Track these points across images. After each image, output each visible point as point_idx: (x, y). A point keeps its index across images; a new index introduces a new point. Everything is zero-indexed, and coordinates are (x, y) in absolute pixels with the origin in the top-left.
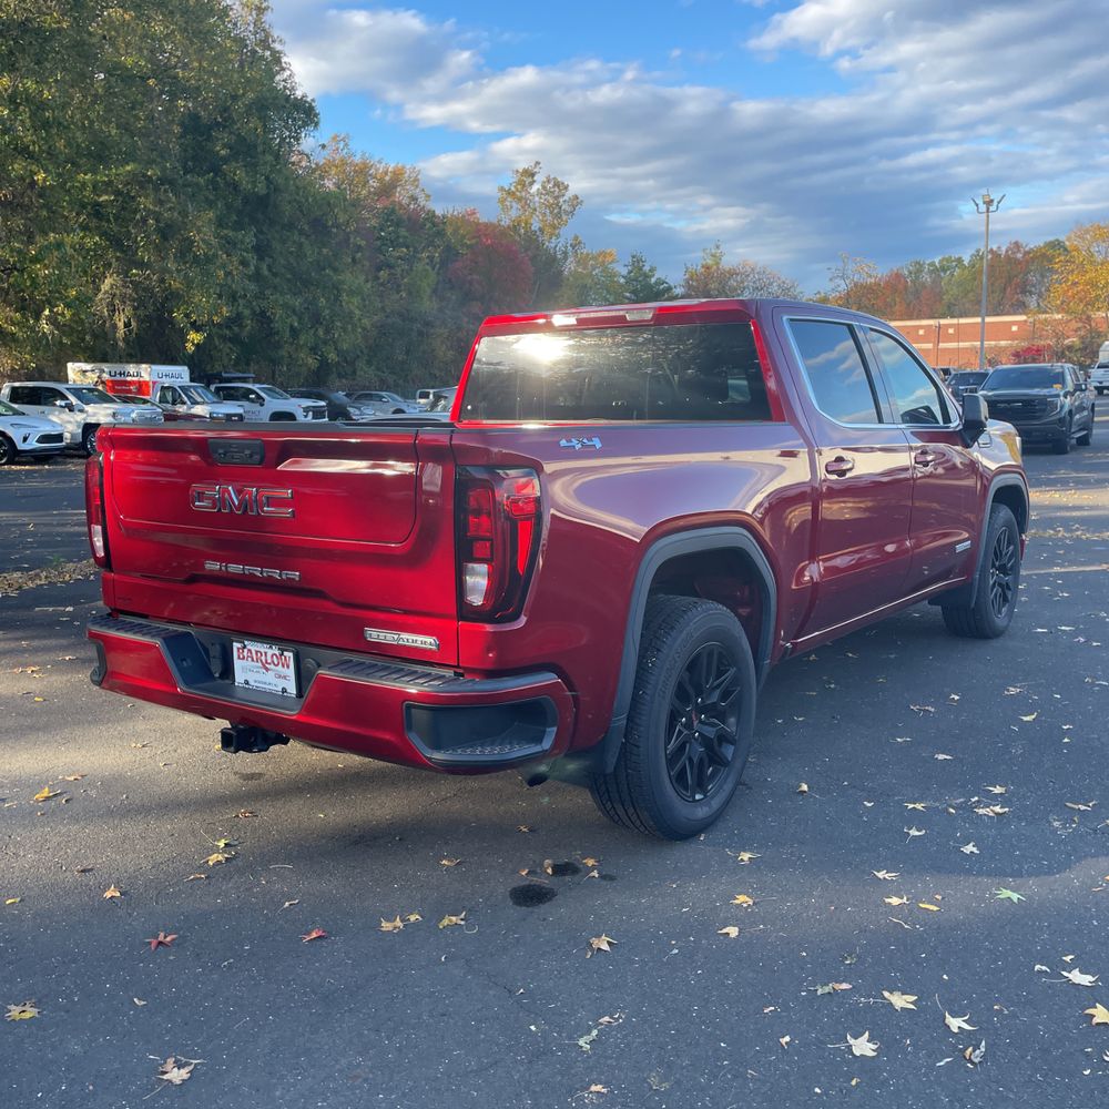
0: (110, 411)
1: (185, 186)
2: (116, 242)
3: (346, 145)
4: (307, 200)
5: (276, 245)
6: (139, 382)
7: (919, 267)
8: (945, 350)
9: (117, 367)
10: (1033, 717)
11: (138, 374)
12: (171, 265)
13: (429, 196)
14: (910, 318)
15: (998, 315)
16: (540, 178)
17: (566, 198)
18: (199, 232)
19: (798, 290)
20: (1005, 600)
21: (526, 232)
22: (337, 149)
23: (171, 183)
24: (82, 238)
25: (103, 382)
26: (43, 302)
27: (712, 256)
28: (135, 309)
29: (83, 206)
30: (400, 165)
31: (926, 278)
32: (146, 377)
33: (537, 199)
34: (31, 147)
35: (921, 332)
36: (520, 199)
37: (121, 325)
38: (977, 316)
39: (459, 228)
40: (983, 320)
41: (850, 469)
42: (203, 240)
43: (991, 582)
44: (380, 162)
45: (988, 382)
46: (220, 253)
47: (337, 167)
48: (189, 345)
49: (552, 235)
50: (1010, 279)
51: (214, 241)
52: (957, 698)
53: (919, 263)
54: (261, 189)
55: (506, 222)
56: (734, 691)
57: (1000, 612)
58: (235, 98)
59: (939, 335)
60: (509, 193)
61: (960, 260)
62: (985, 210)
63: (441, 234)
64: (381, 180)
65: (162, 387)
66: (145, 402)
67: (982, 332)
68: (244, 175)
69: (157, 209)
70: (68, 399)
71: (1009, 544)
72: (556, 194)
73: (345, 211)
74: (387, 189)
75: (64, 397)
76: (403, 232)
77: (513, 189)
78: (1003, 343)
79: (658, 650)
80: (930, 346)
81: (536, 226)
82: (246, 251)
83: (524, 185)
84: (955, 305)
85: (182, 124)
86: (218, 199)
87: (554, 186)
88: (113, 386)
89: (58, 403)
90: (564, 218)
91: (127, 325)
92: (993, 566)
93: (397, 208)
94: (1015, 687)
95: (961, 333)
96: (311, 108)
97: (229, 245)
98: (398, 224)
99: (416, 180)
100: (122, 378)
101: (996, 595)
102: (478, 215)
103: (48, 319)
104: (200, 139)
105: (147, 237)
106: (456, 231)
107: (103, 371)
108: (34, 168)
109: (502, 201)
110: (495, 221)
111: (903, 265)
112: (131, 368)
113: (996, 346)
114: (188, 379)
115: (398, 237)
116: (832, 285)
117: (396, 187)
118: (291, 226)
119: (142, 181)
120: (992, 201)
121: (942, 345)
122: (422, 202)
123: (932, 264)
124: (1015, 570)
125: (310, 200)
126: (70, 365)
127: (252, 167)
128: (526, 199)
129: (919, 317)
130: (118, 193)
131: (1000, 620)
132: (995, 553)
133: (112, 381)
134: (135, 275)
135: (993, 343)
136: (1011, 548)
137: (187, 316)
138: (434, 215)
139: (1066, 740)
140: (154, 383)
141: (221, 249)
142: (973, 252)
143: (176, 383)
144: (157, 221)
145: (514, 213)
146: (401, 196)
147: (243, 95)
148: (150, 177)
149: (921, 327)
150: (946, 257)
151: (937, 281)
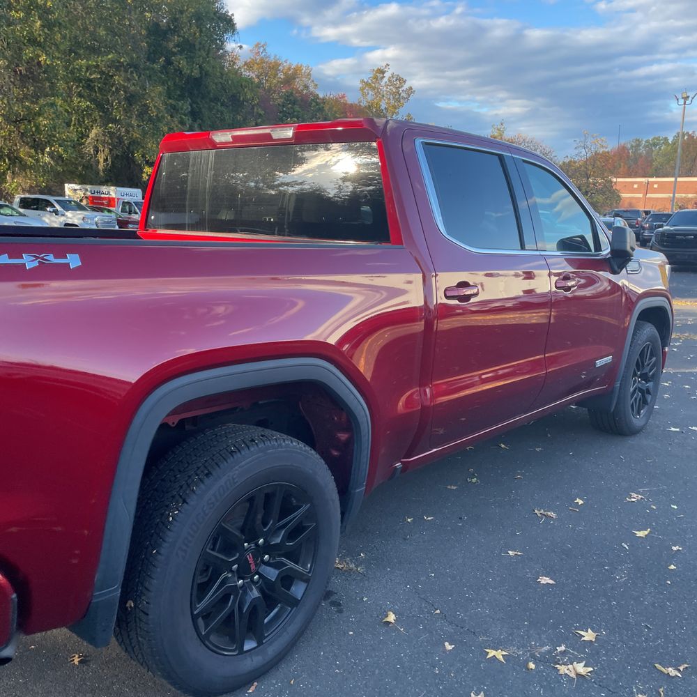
0: (81, 216)
1: (144, 69)
2: (100, 106)
3: (264, 50)
4: (228, 83)
5: (206, 112)
6: (109, 198)
7: (638, 143)
8: (651, 198)
9: (96, 188)
10: (646, 533)
11: (109, 193)
12: (134, 122)
13: (317, 85)
14: (630, 176)
16: (387, 75)
17: (404, 88)
18: (152, 100)
19: (554, 154)
20: (645, 402)
21: (377, 110)
22: (259, 52)
23: (136, 67)
24: (79, 102)
25: (86, 197)
26: (46, 143)
27: (498, 130)
28: (111, 150)
29: (80, 81)
30: (300, 64)
31: (642, 150)
32: (113, 195)
33: (385, 89)
34: (38, 39)
35: (636, 186)
36: (374, 88)
37: (101, 160)
38: (672, 177)
39: (333, 106)
40: (676, 179)
41: (476, 295)
42: (155, 106)
43: (632, 389)
44: (286, 62)
45: (672, 220)
46: (166, 115)
47: (258, 64)
48: (144, 175)
49: (393, 113)
51: (162, 108)
52: (581, 502)
53: (638, 140)
54: (196, 73)
55: (364, 104)
56: (309, 527)
57: (639, 413)
58: (181, 12)
59: (648, 188)
60: (367, 83)
61: (666, 139)
62: (683, 103)
63: (321, 110)
64: (285, 74)
65: (123, 202)
66: (109, 211)
67: (675, 188)
68: (185, 63)
69: (126, 84)
70: (55, 207)
71: (652, 355)
72: (398, 86)
73: (252, 90)
74: (289, 79)
75: (53, 206)
76: (297, 108)
77: (370, 81)
78: (690, 196)
79: (184, 501)
80: (640, 195)
81: (383, 106)
82: (185, 115)
83: (377, 80)
84: (660, 169)
85: (147, 29)
86: (169, 80)
87: (397, 80)
88: (93, 200)
89: (48, 209)
90: (402, 101)
91: (106, 160)
92: (635, 375)
93: (294, 92)
94: (638, 493)
95: (663, 188)
96: (231, 20)
97: (174, 110)
98: (294, 103)
99: (309, 74)
100: (98, 195)
101: (636, 399)
102: (346, 98)
103: (49, 154)
104: (160, 39)
105: (119, 103)
106: (331, 109)
107: (87, 190)
108: (40, 53)
109: (362, 89)
110: (356, 102)
111: (627, 141)
112: (104, 189)
113: (685, 197)
114: (141, 198)
115: (294, 111)
116: (576, 152)
117: (295, 79)
118: (216, 99)
119: (117, 66)
120: (688, 97)
121: (648, 195)
122: (311, 89)
123: (647, 141)
124: (655, 378)
125: (230, 82)
126: (66, 185)
127: (190, 59)
128: (378, 89)
129: (636, 176)
130: (102, 73)
131: (637, 421)
132: (637, 365)
133: (92, 197)
134: (111, 128)
135: (684, 195)
136: (654, 359)
137: (143, 156)
138: (318, 98)
139: (672, 567)
140: (118, 199)
141: (167, 113)
142: (675, 134)
143: (132, 200)
144: (125, 92)
145: (369, 98)
146: (298, 84)
147: (187, 10)
148: (122, 63)
149: (636, 183)
150: (656, 136)
151: (650, 152)
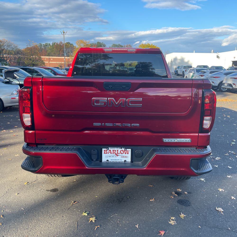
7: (41, 45)
8: (51, 63)
15: (59, 57)
31: (43, 47)
50: (61, 49)
59: (49, 60)
61: (49, 44)
62: (63, 34)
78: (63, 63)
80: (48, 62)
84: (50, 54)
95: (54, 60)
111: (37, 44)
113: (61, 63)
121: (50, 62)
123: (44, 44)
135: (61, 62)
142: (52, 43)
149: (45, 58)
150: (46, 43)
151: (45, 48)
